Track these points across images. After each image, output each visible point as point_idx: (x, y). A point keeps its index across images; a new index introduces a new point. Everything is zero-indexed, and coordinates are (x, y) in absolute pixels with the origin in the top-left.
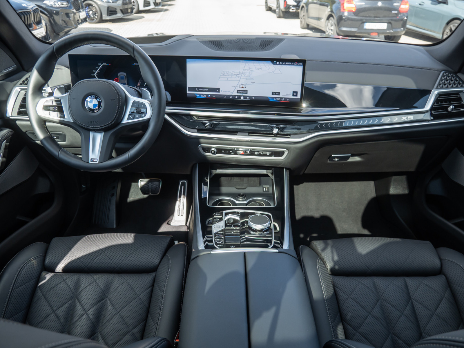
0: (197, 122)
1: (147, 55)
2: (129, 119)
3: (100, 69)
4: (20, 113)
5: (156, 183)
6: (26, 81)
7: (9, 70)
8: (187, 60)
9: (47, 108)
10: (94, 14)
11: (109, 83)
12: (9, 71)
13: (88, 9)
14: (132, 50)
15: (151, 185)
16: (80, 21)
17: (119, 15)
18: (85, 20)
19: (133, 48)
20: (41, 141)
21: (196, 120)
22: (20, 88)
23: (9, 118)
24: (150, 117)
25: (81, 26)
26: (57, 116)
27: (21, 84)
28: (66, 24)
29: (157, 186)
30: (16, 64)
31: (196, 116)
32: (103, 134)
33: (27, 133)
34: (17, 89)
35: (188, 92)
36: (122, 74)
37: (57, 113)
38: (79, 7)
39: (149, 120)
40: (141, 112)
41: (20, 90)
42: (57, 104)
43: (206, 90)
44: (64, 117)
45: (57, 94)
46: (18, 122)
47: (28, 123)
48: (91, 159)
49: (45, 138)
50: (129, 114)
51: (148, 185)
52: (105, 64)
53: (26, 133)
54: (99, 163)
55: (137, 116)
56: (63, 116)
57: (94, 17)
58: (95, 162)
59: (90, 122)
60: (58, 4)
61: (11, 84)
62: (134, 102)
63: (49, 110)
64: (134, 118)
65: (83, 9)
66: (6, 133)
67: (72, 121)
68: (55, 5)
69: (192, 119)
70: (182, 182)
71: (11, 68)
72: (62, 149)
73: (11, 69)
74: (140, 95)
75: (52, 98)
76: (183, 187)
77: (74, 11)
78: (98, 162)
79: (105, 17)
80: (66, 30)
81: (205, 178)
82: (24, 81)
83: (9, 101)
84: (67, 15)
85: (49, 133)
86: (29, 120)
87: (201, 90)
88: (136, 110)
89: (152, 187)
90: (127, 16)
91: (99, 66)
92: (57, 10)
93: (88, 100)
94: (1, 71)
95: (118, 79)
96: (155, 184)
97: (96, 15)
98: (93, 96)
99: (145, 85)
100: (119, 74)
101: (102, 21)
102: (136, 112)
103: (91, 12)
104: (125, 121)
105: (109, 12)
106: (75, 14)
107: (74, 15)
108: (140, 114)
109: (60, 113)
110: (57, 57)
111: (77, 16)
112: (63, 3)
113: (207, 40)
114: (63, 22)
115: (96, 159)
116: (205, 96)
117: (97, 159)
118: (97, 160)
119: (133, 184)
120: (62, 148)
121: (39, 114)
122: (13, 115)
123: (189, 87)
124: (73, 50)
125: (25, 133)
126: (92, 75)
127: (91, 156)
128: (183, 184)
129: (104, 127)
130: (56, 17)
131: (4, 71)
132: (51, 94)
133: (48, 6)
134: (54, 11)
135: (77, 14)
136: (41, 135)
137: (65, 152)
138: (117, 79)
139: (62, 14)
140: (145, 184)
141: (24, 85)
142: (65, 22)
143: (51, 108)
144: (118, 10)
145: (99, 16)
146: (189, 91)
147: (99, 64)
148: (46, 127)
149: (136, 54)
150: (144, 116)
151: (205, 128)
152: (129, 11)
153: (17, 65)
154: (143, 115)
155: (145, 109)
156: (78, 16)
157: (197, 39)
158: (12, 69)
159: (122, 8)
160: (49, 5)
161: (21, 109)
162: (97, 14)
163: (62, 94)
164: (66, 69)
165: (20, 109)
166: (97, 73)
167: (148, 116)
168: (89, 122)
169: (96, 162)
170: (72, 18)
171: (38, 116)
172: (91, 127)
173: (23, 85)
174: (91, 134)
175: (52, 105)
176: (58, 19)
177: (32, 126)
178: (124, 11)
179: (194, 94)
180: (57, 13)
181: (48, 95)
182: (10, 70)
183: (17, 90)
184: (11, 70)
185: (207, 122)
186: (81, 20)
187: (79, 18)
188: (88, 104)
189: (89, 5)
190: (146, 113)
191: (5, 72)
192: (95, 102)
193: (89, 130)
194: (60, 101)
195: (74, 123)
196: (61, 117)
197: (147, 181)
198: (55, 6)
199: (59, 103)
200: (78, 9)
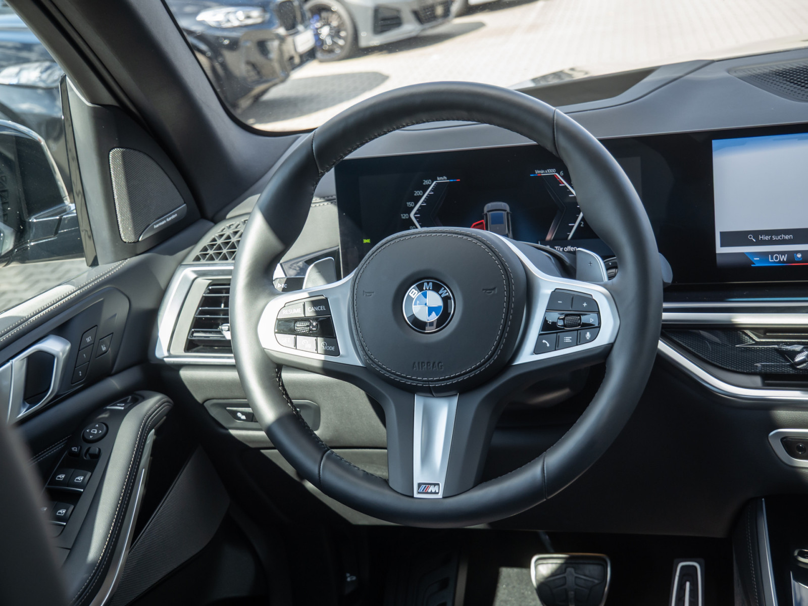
0: (761, 350)
1: (595, 139)
2: (538, 349)
3: (429, 196)
4: (191, 345)
5: (592, 570)
6: (211, 250)
7: (168, 220)
8: (715, 143)
9: (286, 326)
10: (336, 33)
11: (476, 238)
12: (167, 223)
13: (318, 21)
14: (547, 131)
15: (576, 577)
16: (297, 60)
17: (410, 28)
18: (311, 55)
19: (552, 123)
20: (269, 431)
21: (757, 343)
22: (195, 272)
23: (162, 360)
24: (612, 341)
25: (298, 75)
26: (317, 349)
27: (197, 259)
28: (259, 73)
29: (596, 581)
30: (185, 203)
31: (756, 329)
32: (455, 401)
33: (207, 404)
34: (186, 273)
35: (720, 250)
36: (498, 207)
37: (316, 341)
38: (295, 17)
39: (608, 350)
40: (579, 325)
41: (194, 276)
42: (316, 312)
43: (787, 237)
44: (336, 353)
45: (314, 281)
46: (184, 374)
47: (232, 375)
48: (420, 485)
49: (279, 421)
50: (540, 335)
51: (565, 577)
52: (443, 179)
53: (205, 404)
54: (444, 498)
55: (568, 339)
56: (333, 348)
57: (334, 43)
58: (431, 493)
59: (416, 364)
60: (238, 19)
61: (169, 261)
62: (557, 295)
63: (292, 332)
64: (557, 346)
65: (307, 23)
66: (154, 408)
67: (360, 364)
68: (228, 21)
69: (741, 341)
70: (683, 567)
71: (174, 214)
72: (328, 452)
73: (173, 217)
74: (568, 270)
75: (301, 295)
76: (688, 584)
77: (282, 31)
78: (440, 496)
79: (367, 38)
80: (258, 89)
81: (796, 553)
82: (205, 249)
83: (164, 312)
84: (262, 46)
85: (292, 403)
86: (235, 367)
87: (767, 238)
88: (563, 319)
89: (577, 585)
90: (432, 27)
91: (425, 188)
92: (234, 34)
93: (413, 297)
94: (149, 225)
95: (484, 223)
96: (587, 572)
97: (340, 37)
98: (428, 283)
99: (570, 237)
100: (486, 209)
101: (357, 51)
102: (565, 326)
103: (325, 32)
104: (527, 356)
105: (380, 23)
106: (282, 39)
107: (280, 45)
108: (577, 330)
109: (325, 341)
110: (320, 171)
111: (288, 48)
112: (249, 11)
113: (767, 71)
114: (250, 68)
115: (435, 485)
116: (784, 258)
117: (438, 484)
118: (437, 487)
119: (508, 574)
120: (328, 450)
121: (264, 346)
122: (172, 352)
123: (722, 233)
124: (367, 145)
125: (201, 406)
126: (404, 216)
127: (419, 476)
128: (688, 574)
129: (460, 379)
130: (230, 57)
131: (156, 224)
132: (294, 284)
133: (210, 27)
134: (225, 38)
135: (289, 40)
136: (268, 412)
137: (339, 462)
138: (482, 223)
139: (249, 45)
140: (553, 575)
141: (207, 260)
142: (254, 66)
143: (299, 326)
144: (407, 15)
145: (350, 39)
146: (722, 245)
147: (426, 182)
148: (283, 386)
149: (562, 141)
150: (593, 338)
151: (791, 371)
152: (439, 10)
153: (187, 205)
154: (588, 335)
155: (595, 315)
156: (292, 47)
157: (728, 71)
158: (176, 215)
159: (416, 7)
160: (213, 24)
161: (195, 334)
162: (343, 34)
163: (329, 281)
164: (326, 203)
165: (193, 333)
166: (418, 210)
167: (604, 337)
168: (414, 363)
169: (436, 493)
170: (274, 55)
171: (263, 351)
172: (420, 379)
173: (202, 261)
174: (419, 403)
175: (303, 316)
176: (237, 63)
177: (242, 383)
178: (424, 16)
179: (743, 254)
180: (234, 45)
181: (283, 286)
182: (170, 219)
183: (185, 278)
184: (172, 220)
185: (798, 348)
186: (301, 56)
187: (293, 53)
188: (413, 306)
189: (321, 10)
190: (599, 327)
191: (157, 226)
192: (434, 299)
193: (412, 390)
194: (325, 302)
195: (367, 369)
196: (327, 353)
197: (559, 561)
198: (228, 25)
199: (322, 308)
200: (291, 26)
